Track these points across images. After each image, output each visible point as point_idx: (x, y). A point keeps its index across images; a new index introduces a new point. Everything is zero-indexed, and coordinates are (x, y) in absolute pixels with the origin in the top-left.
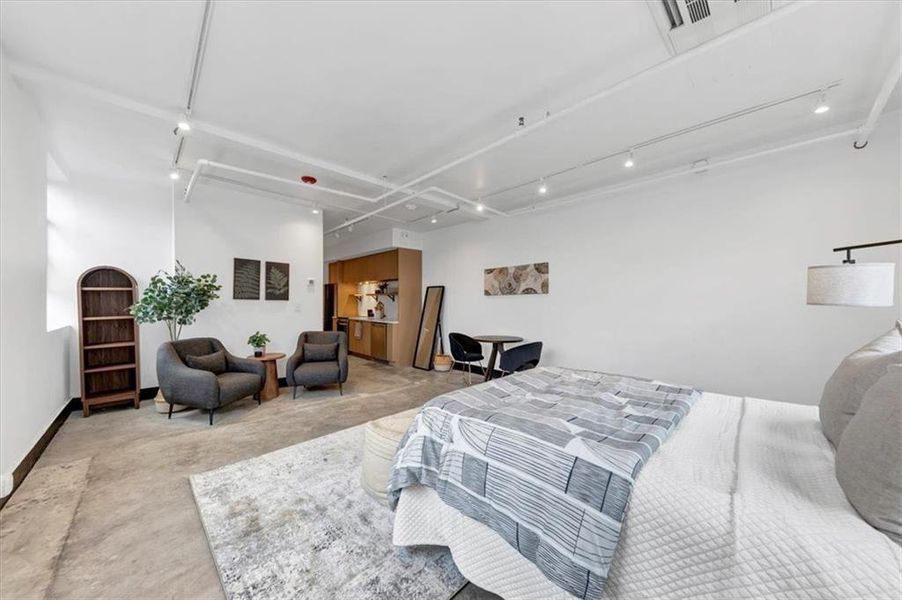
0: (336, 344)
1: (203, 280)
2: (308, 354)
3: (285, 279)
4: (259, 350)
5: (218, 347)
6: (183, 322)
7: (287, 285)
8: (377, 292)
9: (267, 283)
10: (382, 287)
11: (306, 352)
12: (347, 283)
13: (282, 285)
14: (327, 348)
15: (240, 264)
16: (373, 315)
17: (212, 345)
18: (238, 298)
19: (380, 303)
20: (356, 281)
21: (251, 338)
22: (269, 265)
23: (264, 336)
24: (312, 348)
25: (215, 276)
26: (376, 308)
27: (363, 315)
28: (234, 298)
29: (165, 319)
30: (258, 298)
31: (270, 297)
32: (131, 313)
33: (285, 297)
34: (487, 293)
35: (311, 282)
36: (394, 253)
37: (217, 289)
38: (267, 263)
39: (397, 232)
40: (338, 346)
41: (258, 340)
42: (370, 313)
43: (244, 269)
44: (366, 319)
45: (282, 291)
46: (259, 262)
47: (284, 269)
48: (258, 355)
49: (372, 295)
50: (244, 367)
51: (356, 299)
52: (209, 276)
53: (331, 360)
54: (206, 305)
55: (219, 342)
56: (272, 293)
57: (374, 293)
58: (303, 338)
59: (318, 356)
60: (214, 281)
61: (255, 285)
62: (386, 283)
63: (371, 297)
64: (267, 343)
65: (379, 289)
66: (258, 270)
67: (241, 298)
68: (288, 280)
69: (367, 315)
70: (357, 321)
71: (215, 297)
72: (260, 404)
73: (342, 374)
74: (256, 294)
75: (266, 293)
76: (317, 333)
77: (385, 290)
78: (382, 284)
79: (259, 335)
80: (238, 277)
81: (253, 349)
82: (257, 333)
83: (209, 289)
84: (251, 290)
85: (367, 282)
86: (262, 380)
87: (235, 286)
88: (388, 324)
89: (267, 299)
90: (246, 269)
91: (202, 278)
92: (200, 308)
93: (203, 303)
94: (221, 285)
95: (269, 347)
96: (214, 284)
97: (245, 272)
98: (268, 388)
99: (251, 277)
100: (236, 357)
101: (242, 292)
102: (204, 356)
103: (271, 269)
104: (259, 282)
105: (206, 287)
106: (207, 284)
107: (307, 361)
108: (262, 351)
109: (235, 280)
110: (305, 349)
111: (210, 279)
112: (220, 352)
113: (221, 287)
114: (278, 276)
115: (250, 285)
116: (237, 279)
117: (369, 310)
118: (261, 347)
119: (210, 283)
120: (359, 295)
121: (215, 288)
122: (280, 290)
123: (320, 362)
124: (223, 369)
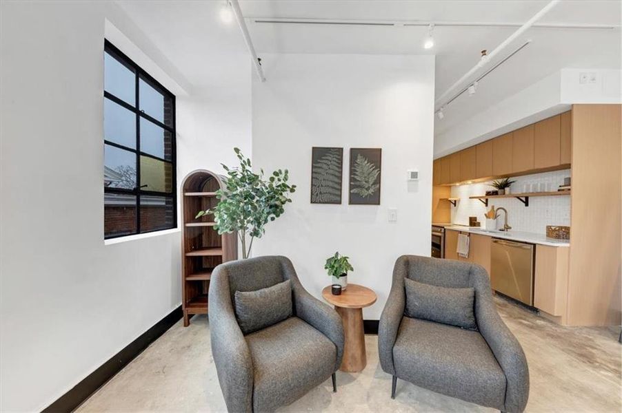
1: (276, 178)
2: (415, 304)
3: (376, 172)
4: (340, 282)
5: (287, 272)
6: (255, 233)
7: (378, 180)
8: (489, 193)
9: (352, 179)
11: (410, 297)
12: (440, 184)
13: (371, 181)
15: (319, 155)
16: (479, 224)
17: (280, 269)
18: (315, 202)
19: (494, 208)
21: (329, 261)
22: (354, 152)
23: (345, 259)
24: (421, 292)
26: (487, 216)
27: (463, 223)
28: (311, 202)
30: (340, 203)
31: (354, 200)
32: (215, 220)
33: (375, 199)
35: (414, 175)
37: (292, 191)
38: (352, 150)
40: (475, 295)
41: (338, 266)
43: (324, 158)
44: (467, 229)
45: (371, 191)
46: (341, 150)
47: (373, 157)
48: (337, 290)
49: (479, 198)
50: (313, 318)
51: (450, 203)
52: (280, 171)
53: (466, 327)
54: (282, 211)
55: (290, 264)
56: (357, 194)
57: (484, 195)
58: (402, 266)
59: (434, 313)
61: (336, 183)
62: (511, 179)
63: (477, 200)
64: (349, 272)
65: (496, 189)
66: (340, 162)
67: (320, 203)
68: (380, 173)
69: (468, 224)
70: (461, 232)
71: (290, 201)
72: (335, 390)
73: (513, 394)
74: (337, 195)
75: (350, 194)
76: (424, 259)
77: (507, 190)
78: (500, 181)
79: (339, 258)
80: (316, 173)
81: (330, 280)
82: (337, 253)
83: (284, 190)
84: (331, 190)
85: (470, 182)
86: (337, 354)
87: (312, 185)
88: (535, 245)
89: (351, 203)
90: (326, 162)
91: (274, 176)
92: (274, 216)
93: (277, 210)
94: (295, 184)
95: (352, 278)
96: (287, 183)
97: (324, 166)
98: (350, 354)
99: (331, 171)
100: (307, 293)
101: (320, 193)
102: (262, 290)
103: (356, 159)
104: (341, 178)
105: (279, 188)
106: (280, 183)
107: (414, 317)
108: (343, 285)
109: (312, 178)
110: (408, 290)
111: (282, 176)
112: (288, 281)
113: (295, 186)
114: (365, 169)
115: (331, 184)
116: (315, 175)
117: (471, 218)
118: (341, 278)
119: (282, 182)
120: (452, 199)
121: (288, 189)
122: (368, 189)
123: (438, 326)
124: (287, 314)
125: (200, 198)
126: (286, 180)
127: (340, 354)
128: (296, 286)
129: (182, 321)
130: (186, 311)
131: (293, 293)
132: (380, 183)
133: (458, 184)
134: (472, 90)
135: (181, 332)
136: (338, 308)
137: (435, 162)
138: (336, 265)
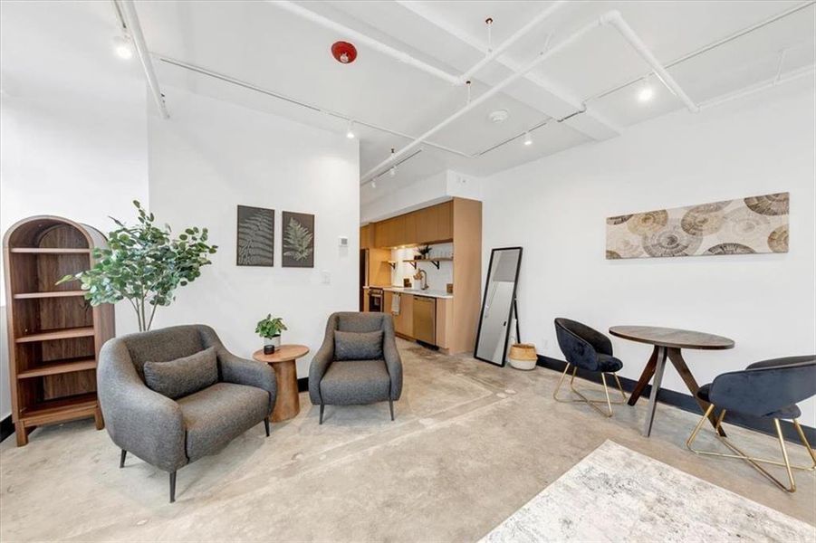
0: (380, 333)
1: (190, 237)
2: (341, 349)
3: (309, 237)
4: (273, 342)
5: (209, 340)
6: (159, 301)
7: (311, 245)
8: (416, 258)
9: (284, 242)
10: (424, 252)
11: (338, 345)
12: (380, 247)
13: (305, 244)
14: (367, 340)
15: (247, 215)
16: (410, 285)
17: (200, 337)
18: (242, 265)
19: (420, 271)
20: (390, 245)
21: (260, 324)
22: (287, 216)
23: (278, 320)
24: (347, 339)
25: (205, 231)
26: (416, 278)
27: (398, 284)
28: (238, 264)
29: (130, 297)
30: (272, 265)
31: (288, 262)
32: (83, 287)
33: (308, 262)
34: (612, 255)
35: (344, 241)
36: (448, 205)
37: (212, 251)
38: (284, 213)
39: (451, 175)
40: (383, 335)
41: (270, 328)
42: (407, 283)
43: (252, 220)
44: (402, 290)
45: (305, 254)
46: (272, 212)
47: (307, 222)
48: (269, 351)
49: (410, 261)
50: (244, 375)
51: (390, 266)
52: (196, 230)
53: (375, 359)
54: (197, 274)
55: (212, 332)
56: (291, 258)
57: (413, 259)
58: (333, 323)
59: (355, 353)
60: (204, 238)
61: (267, 245)
62: (430, 247)
63: (408, 263)
64: (283, 331)
65: (420, 254)
66: (271, 223)
67: (248, 265)
68: (313, 239)
69: (403, 285)
70: (394, 293)
71: (209, 263)
72: (268, 435)
73: (394, 388)
74: (269, 258)
75: (283, 257)
76: (352, 315)
77: (427, 255)
78: (423, 247)
79: (271, 320)
80: (243, 233)
81: (261, 342)
82: (270, 316)
83: (200, 251)
84: (261, 252)
85: (403, 247)
86: (270, 399)
87: (238, 246)
88: (436, 298)
89: (284, 265)
90: (255, 222)
91: (187, 234)
92: (186, 280)
93: (190, 273)
94: (216, 245)
95: (285, 338)
96: (205, 243)
97: (253, 227)
98: (283, 405)
99: (260, 233)
100: (235, 357)
101: (249, 255)
102: (180, 359)
103: (289, 222)
104: (272, 240)
105: (194, 248)
106: (194, 242)
107: (340, 360)
108: (276, 345)
109: (238, 238)
110: (336, 340)
111: (198, 236)
112: (212, 348)
113: (216, 247)
114: (299, 233)
115: (261, 246)
116: (241, 236)
117: (405, 280)
118: (273, 339)
119: (199, 241)
120: (392, 262)
121: (207, 250)
122: (301, 252)
123: (358, 362)
124: (212, 379)
125: (36, 256)
126: (205, 239)
127: (272, 399)
128: (221, 353)
129: (12, 438)
130: (21, 424)
131: (218, 360)
132: (313, 247)
133: (395, 248)
134: (392, 172)
135: (13, 454)
136: (271, 364)
137: (361, 229)
138: (268, 327)
